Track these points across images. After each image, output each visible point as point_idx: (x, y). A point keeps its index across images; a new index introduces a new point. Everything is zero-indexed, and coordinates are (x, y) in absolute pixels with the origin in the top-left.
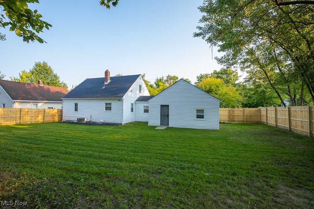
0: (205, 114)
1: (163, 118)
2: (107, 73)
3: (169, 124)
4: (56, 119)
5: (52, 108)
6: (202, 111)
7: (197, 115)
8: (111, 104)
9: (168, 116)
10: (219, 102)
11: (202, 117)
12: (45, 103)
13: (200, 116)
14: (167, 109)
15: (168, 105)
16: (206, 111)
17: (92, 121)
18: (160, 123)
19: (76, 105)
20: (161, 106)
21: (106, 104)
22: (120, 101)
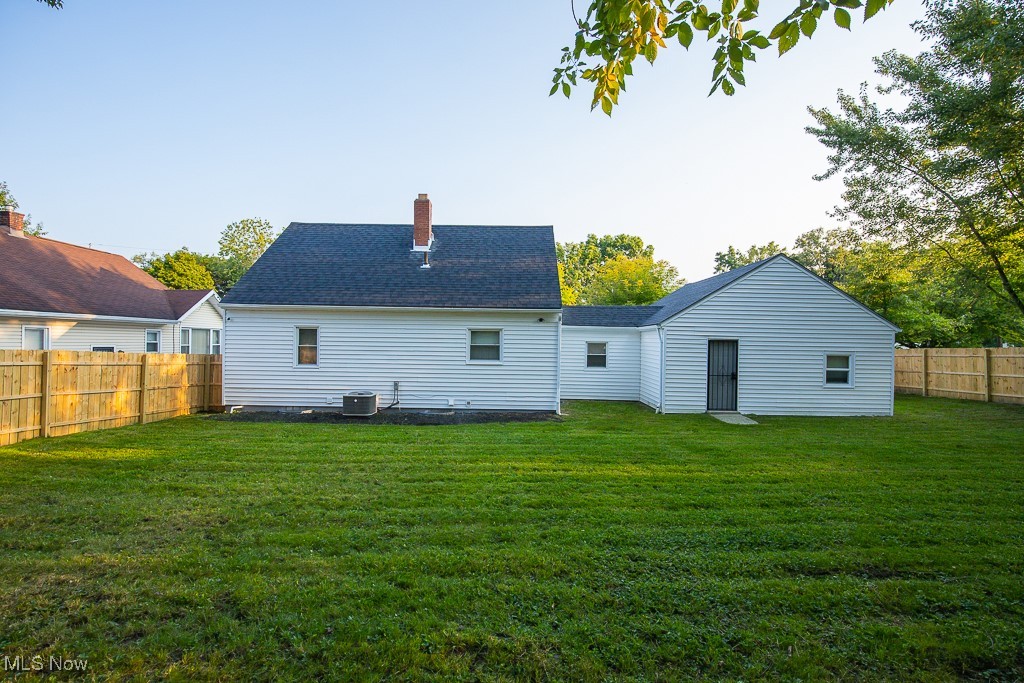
0: (852, 370)
1: (715, 385)
2: (422, 206)
3: (739, 404)
4: (183, 404)
5: (111, 349)
6: (844, 360)
7: (828, 372)
8: (496, 333)
9: (734, 377)
10: (893, 334)
11: (842, 378)
12: (81, 323)
13: (837, 378)
14: (731, 353)
15: (736, 341)
16: (858, 358)
17: (399, 406)
18: (705, 404)
19: (308, 335)
20: (710, 341)
21: (474, 333)
22: (541, 324)
